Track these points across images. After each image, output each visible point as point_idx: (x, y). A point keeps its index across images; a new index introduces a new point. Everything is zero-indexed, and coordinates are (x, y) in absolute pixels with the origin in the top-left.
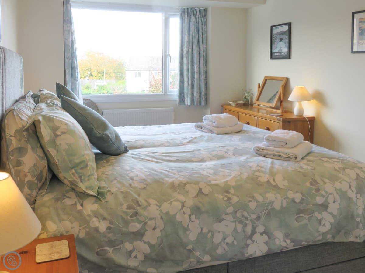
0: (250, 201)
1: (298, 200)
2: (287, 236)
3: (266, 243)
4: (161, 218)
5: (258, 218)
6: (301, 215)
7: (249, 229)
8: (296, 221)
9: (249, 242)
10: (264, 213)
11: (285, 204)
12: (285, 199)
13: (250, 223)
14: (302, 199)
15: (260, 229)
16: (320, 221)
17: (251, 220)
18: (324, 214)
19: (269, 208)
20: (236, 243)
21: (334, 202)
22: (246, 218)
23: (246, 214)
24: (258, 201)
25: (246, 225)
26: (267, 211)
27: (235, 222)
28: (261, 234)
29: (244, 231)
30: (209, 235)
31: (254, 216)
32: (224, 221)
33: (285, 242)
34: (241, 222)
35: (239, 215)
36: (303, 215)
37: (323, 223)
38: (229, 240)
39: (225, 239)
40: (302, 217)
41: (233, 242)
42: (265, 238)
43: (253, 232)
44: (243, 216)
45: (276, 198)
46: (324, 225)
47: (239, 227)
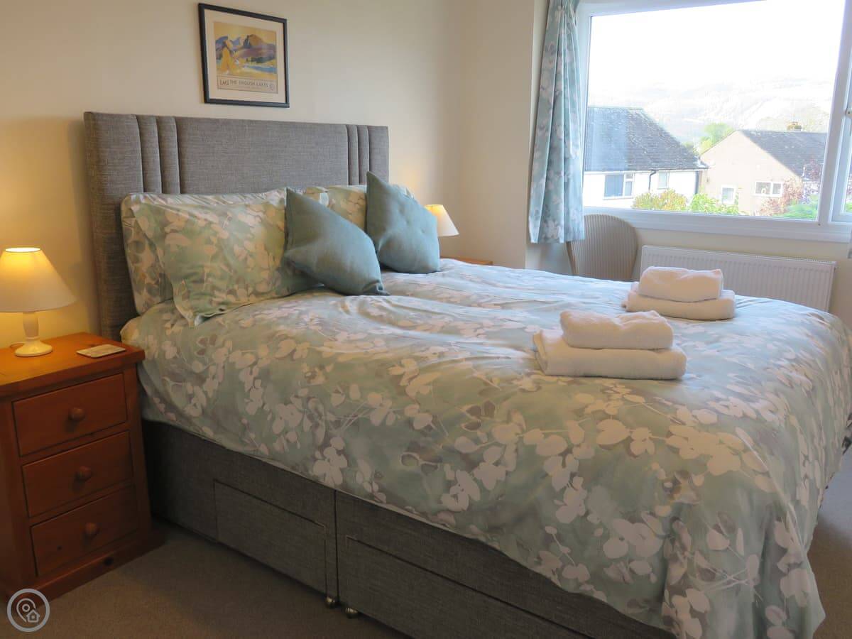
0: (337, 392)
1: (418, 425)
2: (377, 476)
3: (342, 470)
4: (224, 367)
5: (338, 424)
6: (415, 455)
7: (321, 434)
8: (403, 462)
9: (318, 454)
10: (348, 419)
11: (390, 422)
12: (394, 412)
13: (324, 424)
14: (429, 427)
15: (337, 443)
16: (449, 485)
17: (326, 422)
18: (463, 476)
19: (360, 416)
20: (299, 446)
21: (497, 464)
22: (320, 415)
23: (321, 408)
24: (348, 396)
25: (316, 426)
26: (356, 418)
27: (303, 413)
28: (339, 452)
29: (314, 435)
30: (269, 417)
31: (331, 418)
32: (290, 405)
33: (371, 484)
34: (311, 418)
35: (311, 405)
36: (418, 457)
37: (454, 490)
38: (292, 436)
39: (287, 432)
40: (415, 458)
41: (296, 443)
42: (343, 462)
43: (326, 444)
44: (316, 410)
45: (381, 405)
46: (455, 496)
47: (307, 425)
